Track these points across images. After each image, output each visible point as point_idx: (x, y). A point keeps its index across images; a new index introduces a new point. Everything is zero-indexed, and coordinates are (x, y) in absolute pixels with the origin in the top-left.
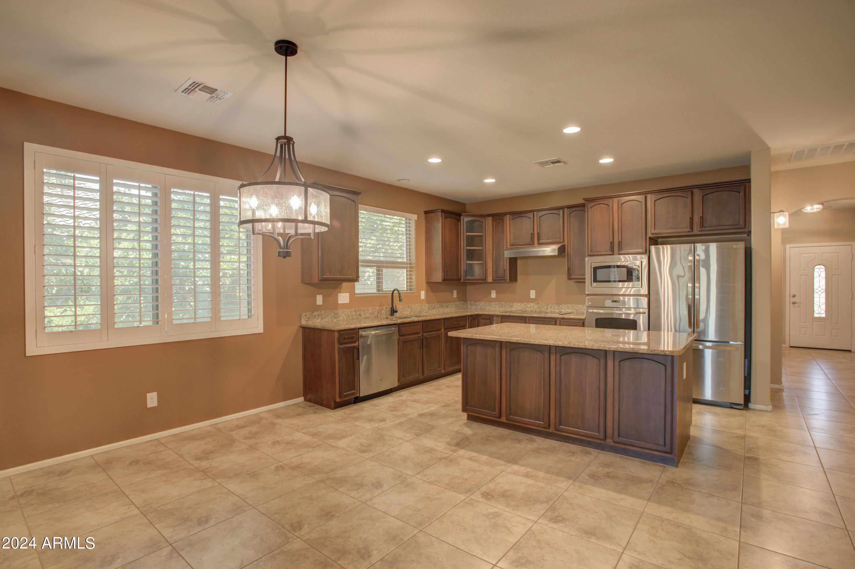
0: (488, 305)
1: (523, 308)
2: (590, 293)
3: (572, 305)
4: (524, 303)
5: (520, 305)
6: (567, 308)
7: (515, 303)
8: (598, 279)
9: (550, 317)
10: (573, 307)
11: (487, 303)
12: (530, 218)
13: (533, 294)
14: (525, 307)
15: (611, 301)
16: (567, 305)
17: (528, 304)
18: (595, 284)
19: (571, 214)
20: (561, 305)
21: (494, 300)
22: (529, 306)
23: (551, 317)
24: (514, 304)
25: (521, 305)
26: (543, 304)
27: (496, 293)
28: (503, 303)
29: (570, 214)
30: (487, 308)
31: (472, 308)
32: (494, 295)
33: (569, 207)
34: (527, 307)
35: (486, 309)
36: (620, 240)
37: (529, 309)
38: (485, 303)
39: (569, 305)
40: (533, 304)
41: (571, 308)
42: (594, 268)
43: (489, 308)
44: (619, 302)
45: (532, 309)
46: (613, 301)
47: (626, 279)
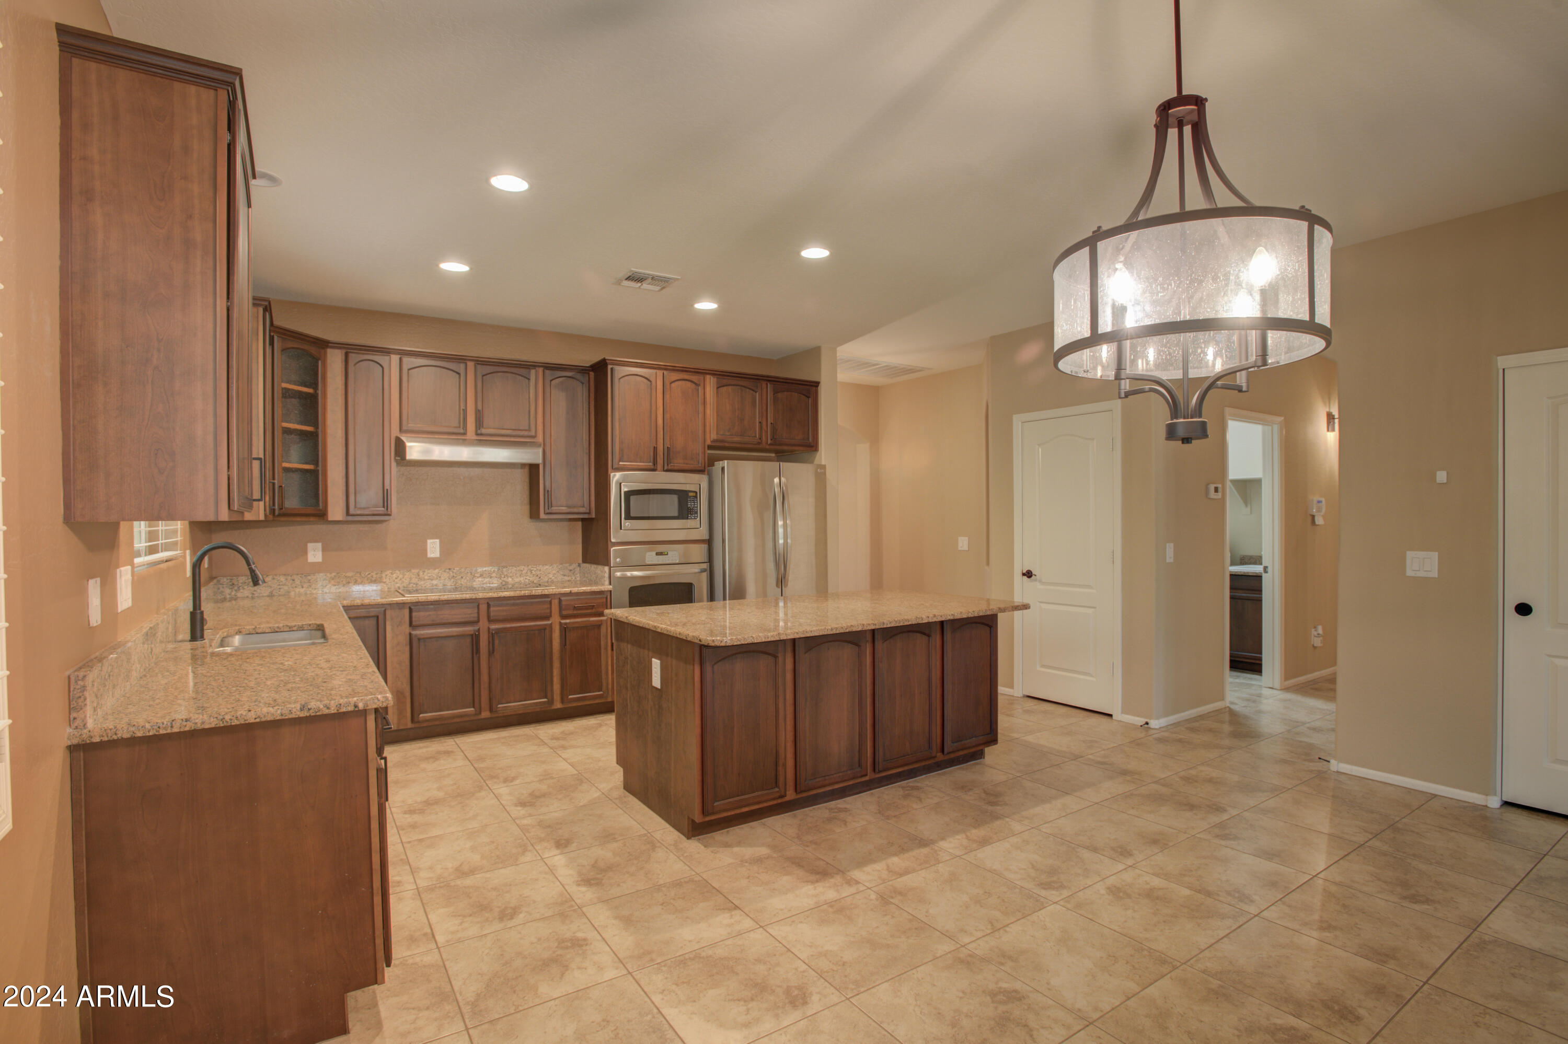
0: (298, 582)
1: (410, 583)
2: (619, 541)
3: (530, 567)
4: (413, 571)
5: (401, 576)
6: (518, 575)
7: (388, 572)
8: (632, 514)
9: (542, 595)
10: (531, 571)
11: (295, 577)
12: (459, 374)
13: (433, 548)
14: (415, 580)
15: (654, 553)
16: (518, 568)
17: (424, 572)
18: (627, 524)
19: (553, 382)
20: (504, 569)
21: (316, 568)
22: (426, 577)
23: (543, 593)
24: (384, 575)
25: (404, 575)
26: (463, 570)
27: (324, 550)
28: (350, 574)
29: (551, 381)
30: (297, 590)
31: (239, 595)
32: (315, 554)
33: (548, 367)
34: (420, 579)
35: (292, 594)
36: (668, 445)
37: (428, 584)
38: (289, 578)
39: (522, 568)
40: (437, 571)
41: (527, 573)
42: (625, 492)
43: (302, 590)
44: (667, 554)
45: (435, 582)
46: (657, 554)
47: (676, 514)
